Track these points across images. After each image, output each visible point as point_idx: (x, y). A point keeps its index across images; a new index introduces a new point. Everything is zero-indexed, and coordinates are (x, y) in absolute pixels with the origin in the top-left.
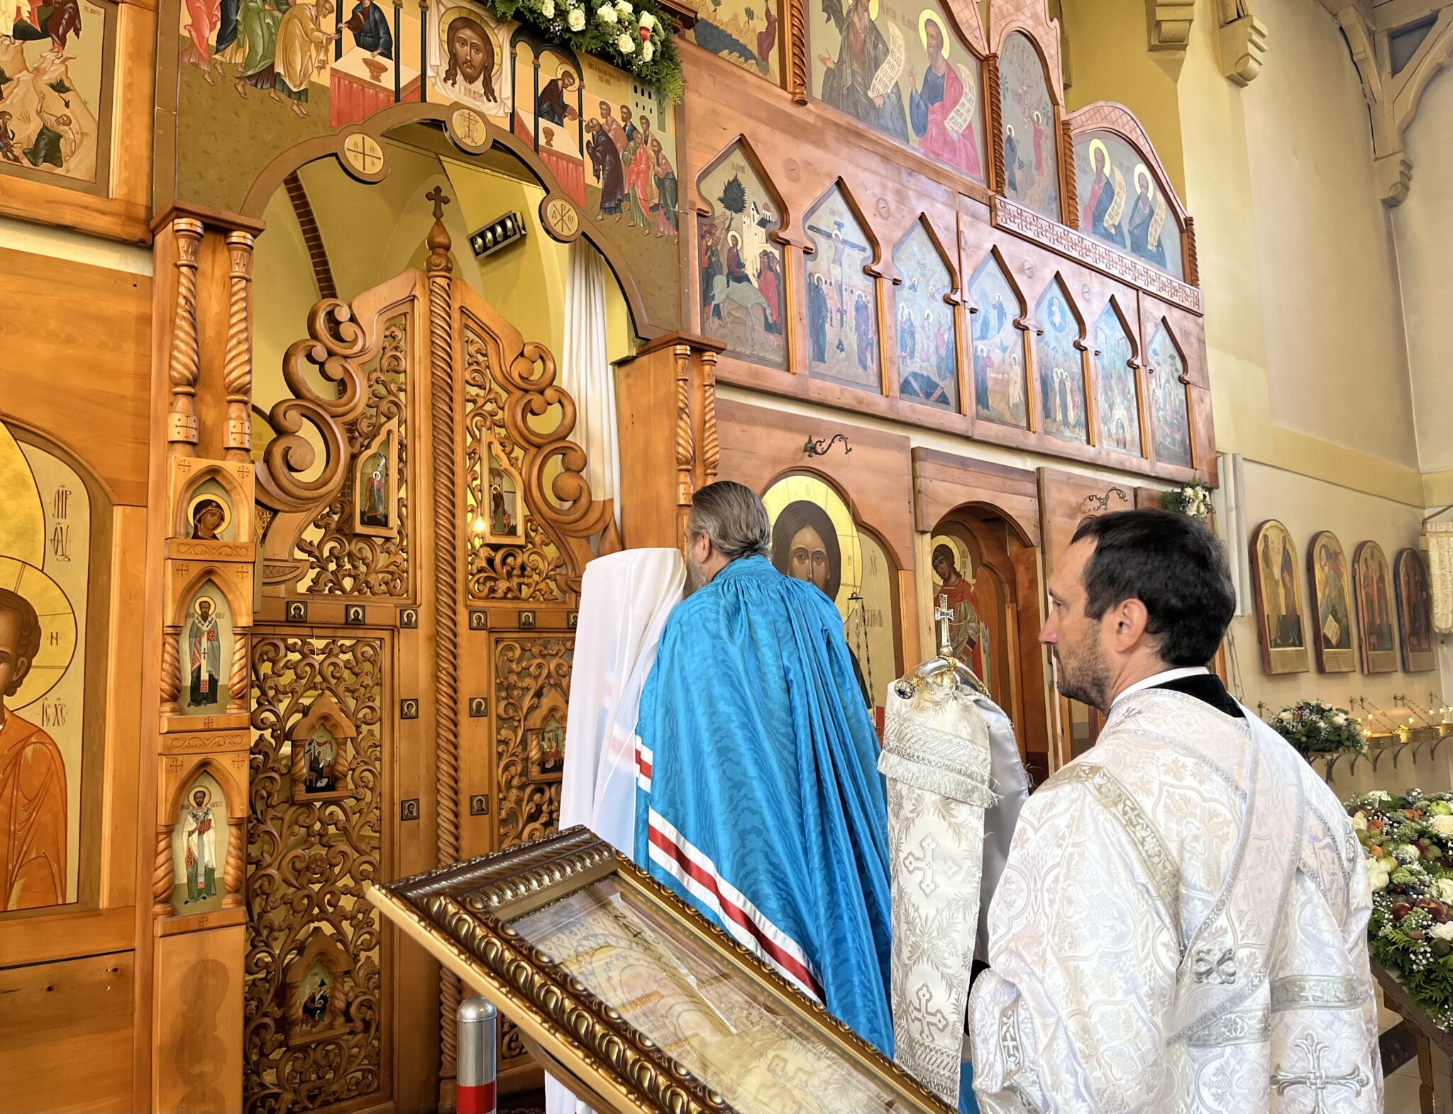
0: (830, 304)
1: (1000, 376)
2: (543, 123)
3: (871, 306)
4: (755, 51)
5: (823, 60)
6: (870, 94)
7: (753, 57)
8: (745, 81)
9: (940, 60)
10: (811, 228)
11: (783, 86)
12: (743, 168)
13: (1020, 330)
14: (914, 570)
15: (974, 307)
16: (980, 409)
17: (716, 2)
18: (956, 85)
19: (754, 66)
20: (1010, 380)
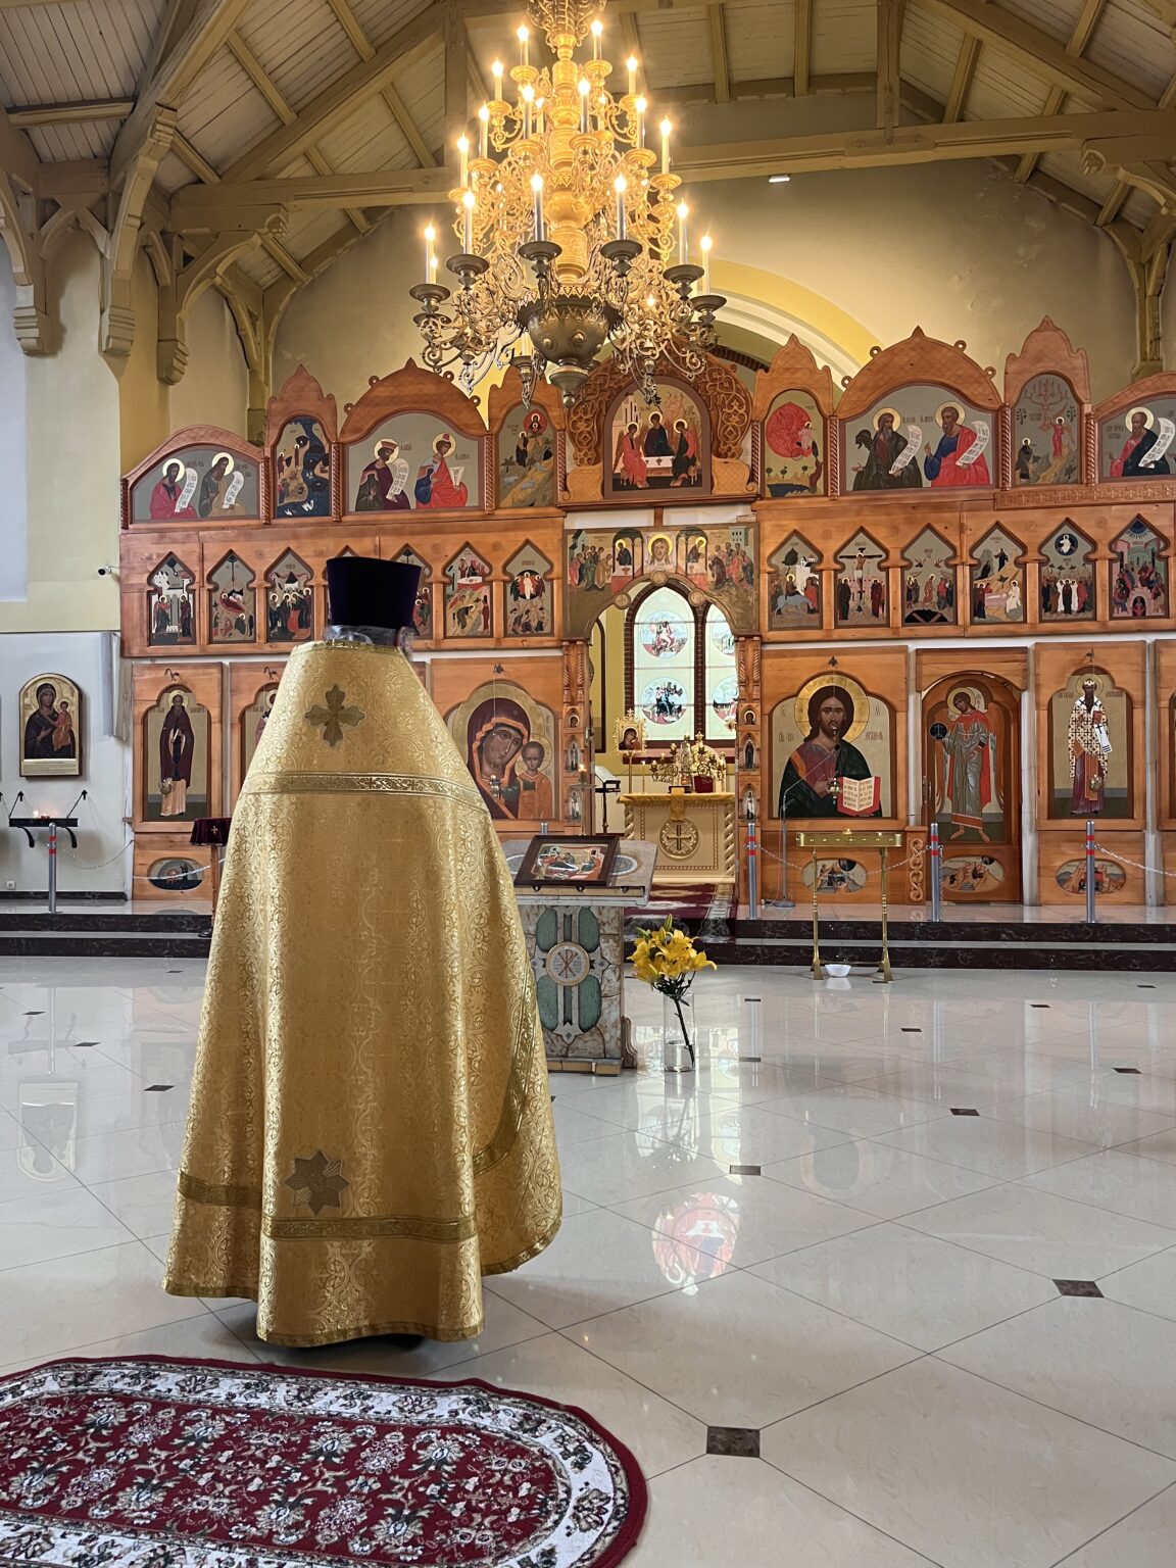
0: (852, 590)
1: (999, 596)
3: (884, 583)
4: (808, 485)
5: (855, 469)
6: (891, 472)
7: (806, 488)
8: (796, 503)
9: (955, 427)
10: (840, 557)
11: (826, 495)
12: (797, 544)
13: (1021, 564)
14: (907, 711)
15: (975, 562)
16: (976, 619)
17: (784, 472)
18: (970, 436)
19: (806, 493)
20: (1008, 596)
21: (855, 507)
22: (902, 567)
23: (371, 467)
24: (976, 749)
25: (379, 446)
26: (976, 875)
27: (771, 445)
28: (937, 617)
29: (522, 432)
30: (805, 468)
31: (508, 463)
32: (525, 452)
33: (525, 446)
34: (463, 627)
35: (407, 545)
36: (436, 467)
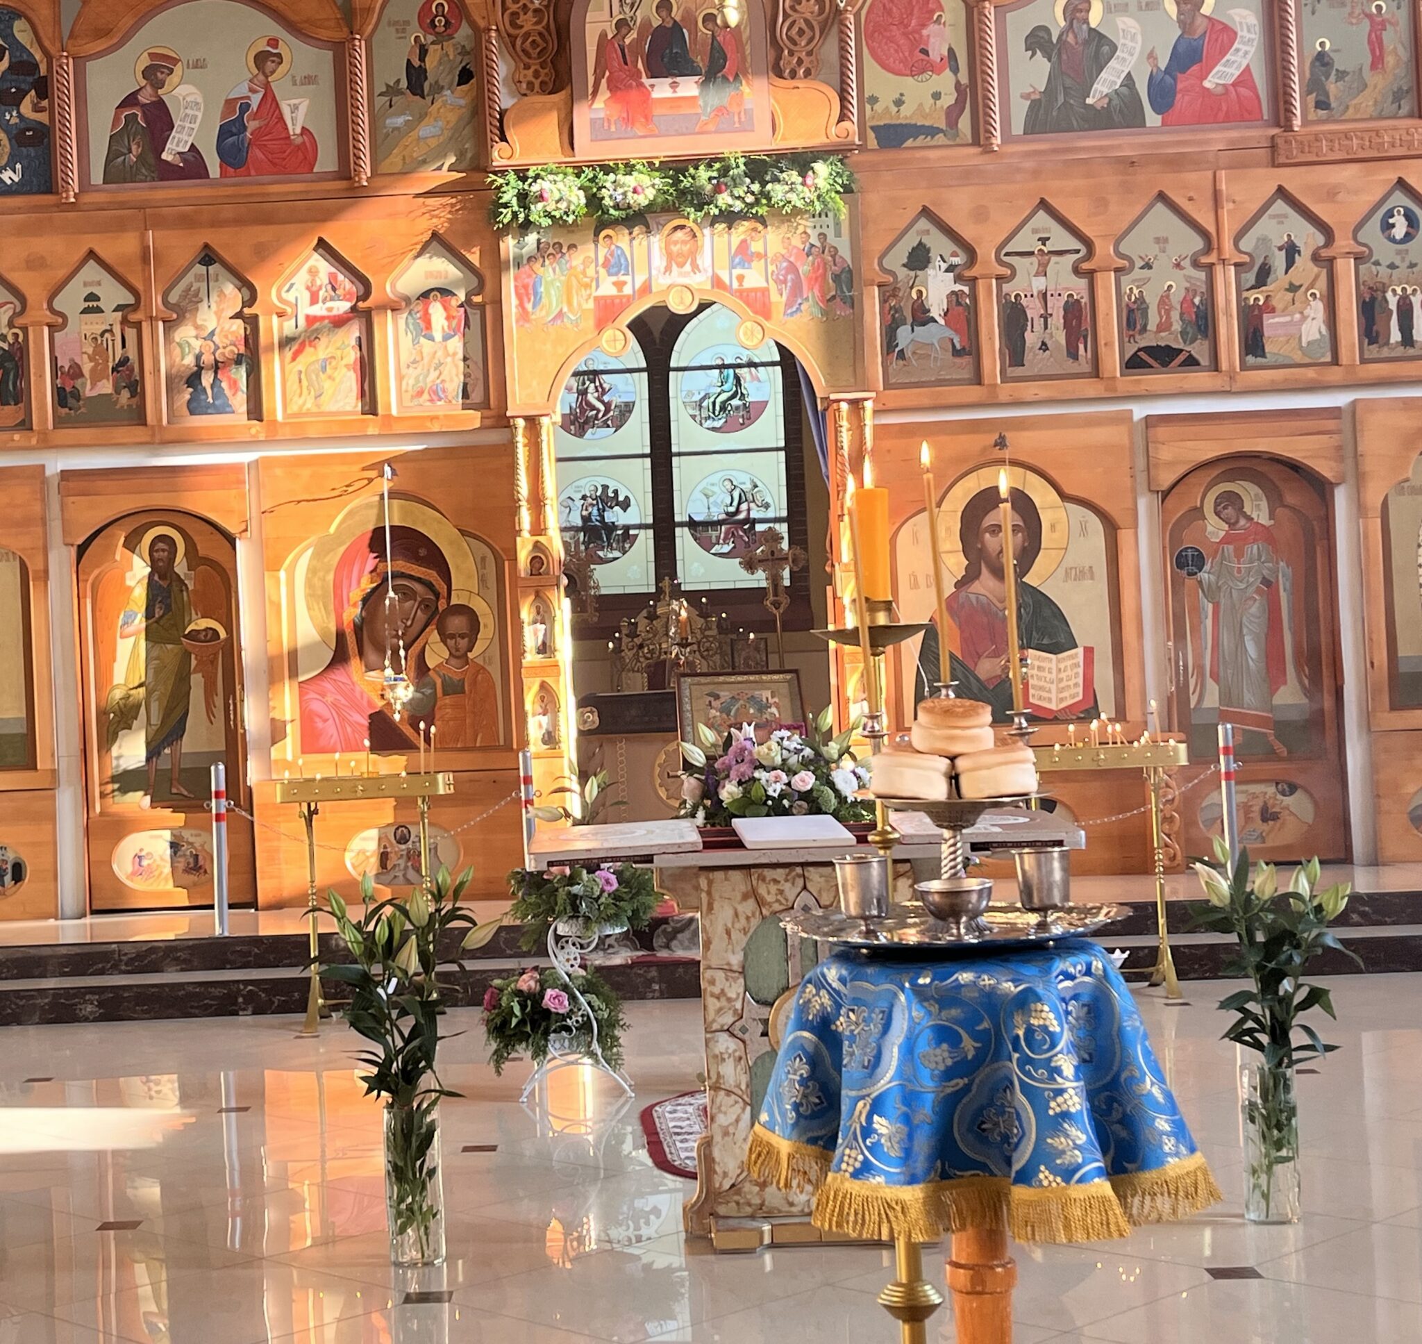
0: (1029, 315)
1: (1288, 319)
2: (736, 272)
3: (1086, 300)
4: (943, 126)
5: (1025, 96)
6: (1089, 101)
7: (939, 130)
8: (926, 160)
10: (1007, 254)
11: (976, 142)
12: (928, 232)
13: (1325, 262)
14: (1136, 527)
15: (1246, 259)
16: (1250, 359)
17: (899, 103)
18: (1224, 35)
19: (940, 139)
20: (1304, 318)
21: (1029, 164)
22: (1117, 270)
23: (130, 100)
24: (1258, 591)
25: (145, 62)
26: (1268, 815)
27: (874, 55)
28: (1182, 357)
29: (416, 32)
30: (937, 96)
31: (391, 91)
32: (422, 72)
33: (422, 59)
34: (318, 397)
35: (206, 246)
36: (255, 100)
